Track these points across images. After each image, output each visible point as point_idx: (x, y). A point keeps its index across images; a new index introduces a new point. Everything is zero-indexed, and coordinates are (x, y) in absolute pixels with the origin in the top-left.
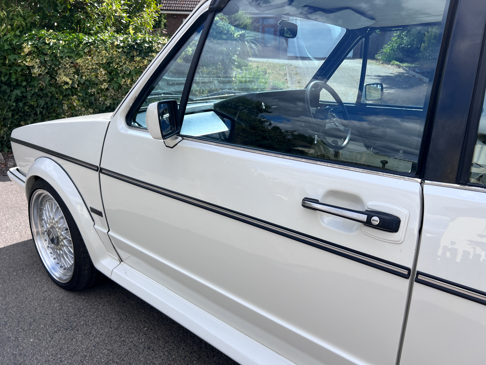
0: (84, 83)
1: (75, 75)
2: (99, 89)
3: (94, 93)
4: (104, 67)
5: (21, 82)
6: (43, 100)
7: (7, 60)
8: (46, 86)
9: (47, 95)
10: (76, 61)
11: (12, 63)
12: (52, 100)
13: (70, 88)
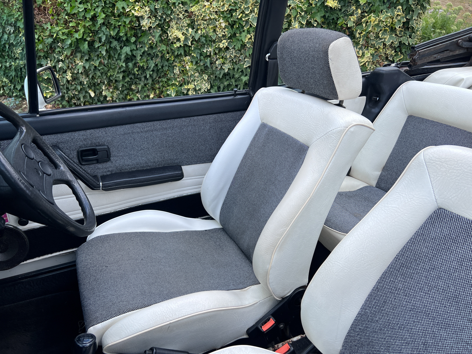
0: (199, 38)
1: (189, 28)
2: (216, 48)
3: (211, 53)
4: (225, 17)
5: (131, 37)
6: (153, 60)
7: (116, 9)
8: (157, 43)
9: (157, 54)
10: (190, 10)
11: (120, 13)
12: (163, 61)
13: (183, 45)
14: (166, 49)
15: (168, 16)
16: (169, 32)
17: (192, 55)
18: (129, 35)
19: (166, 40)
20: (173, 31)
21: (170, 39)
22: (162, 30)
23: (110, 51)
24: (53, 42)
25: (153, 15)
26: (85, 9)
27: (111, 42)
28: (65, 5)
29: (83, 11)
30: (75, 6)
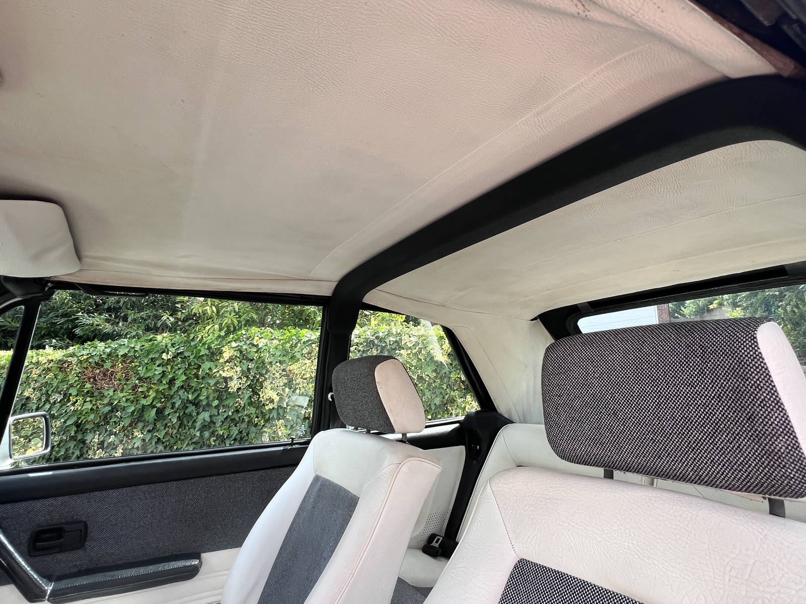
1: (285, 387)
5: (213, 400)
6: (237, 426)
7: (201, 370)
8: (245, 406)
9: (243, 419)
10: (289, 368)
11: (205, 374)
12: (249, 426)
13: (276, 407)
14: (256, 413)
15: (262, 376)
16: (260, 393)
17: (287, 417)
18: (211, 399)
19: (257, 402)
20: (266, 391)
21: (261, 401)
22: (253, 391)
23: (183, 418)
24: (112, 411)
25: (245, 374)
26: (163, 372)
27: (187, 407)
28: (139, 369)
29: (160, 374)
30: (152, 369)
